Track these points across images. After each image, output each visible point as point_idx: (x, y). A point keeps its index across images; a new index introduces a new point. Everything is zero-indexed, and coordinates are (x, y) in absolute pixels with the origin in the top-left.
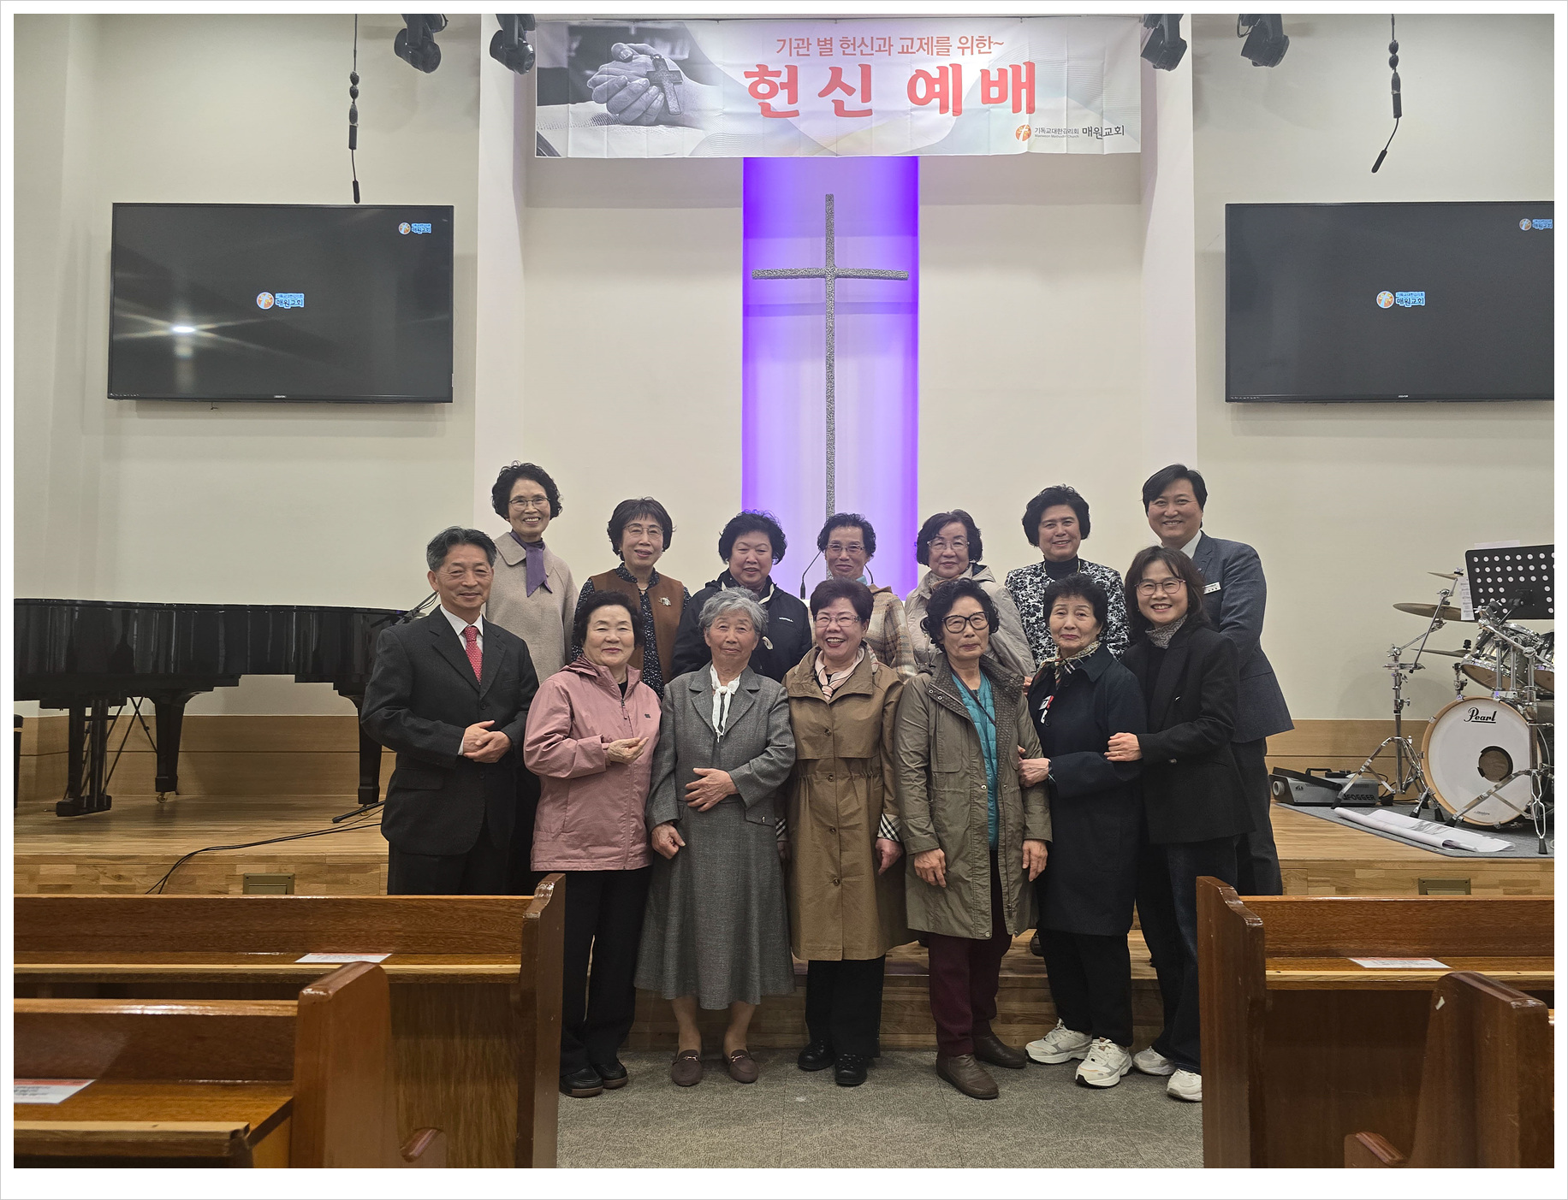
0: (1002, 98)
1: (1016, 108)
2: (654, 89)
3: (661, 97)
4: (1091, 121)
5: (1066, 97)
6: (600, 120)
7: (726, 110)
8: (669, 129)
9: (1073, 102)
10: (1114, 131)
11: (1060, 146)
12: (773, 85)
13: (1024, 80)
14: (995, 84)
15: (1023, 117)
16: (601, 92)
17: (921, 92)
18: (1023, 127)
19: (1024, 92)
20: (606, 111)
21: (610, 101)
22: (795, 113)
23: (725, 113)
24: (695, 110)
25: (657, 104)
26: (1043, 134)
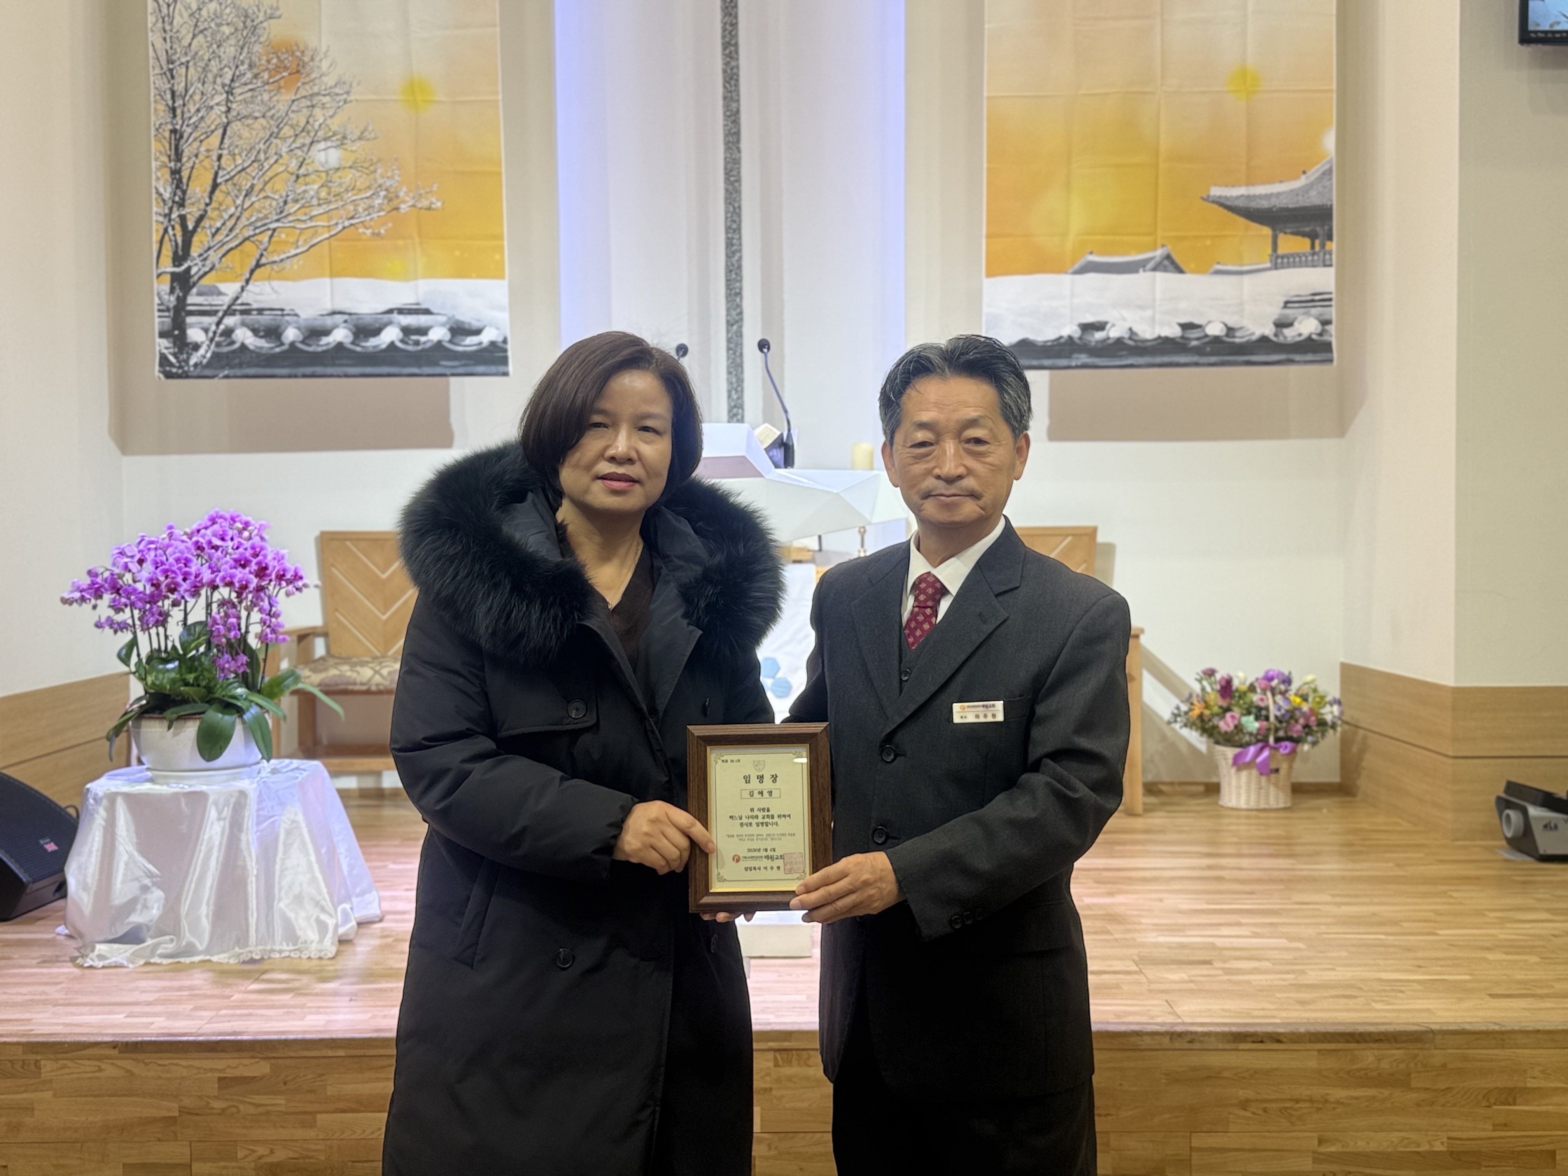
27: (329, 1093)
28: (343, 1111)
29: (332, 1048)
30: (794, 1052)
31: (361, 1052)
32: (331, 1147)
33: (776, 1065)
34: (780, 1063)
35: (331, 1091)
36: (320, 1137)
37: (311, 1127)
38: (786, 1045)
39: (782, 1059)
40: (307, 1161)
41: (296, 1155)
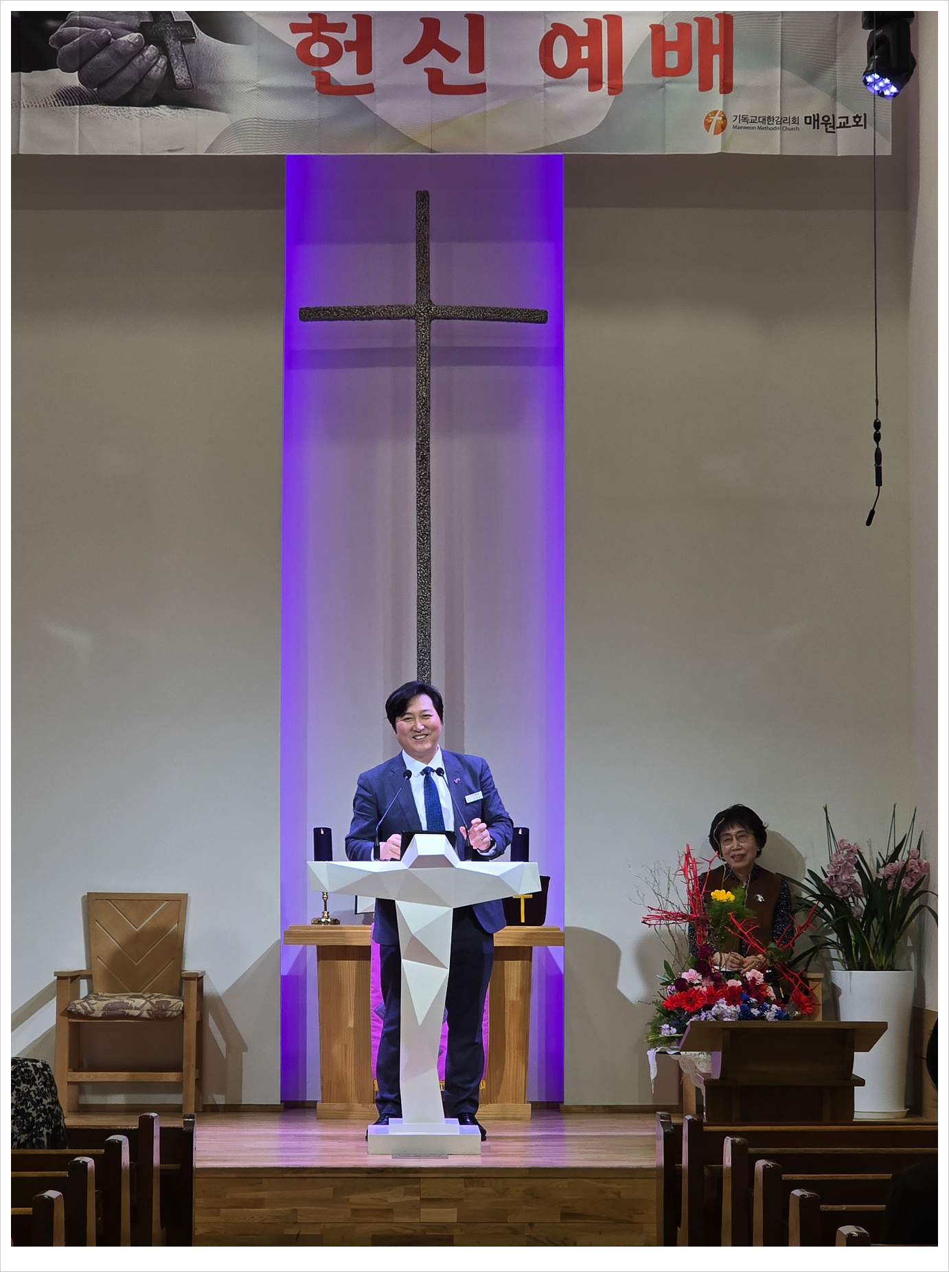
0: (684, 68)
1: (705, 85)
2: (151, 50)
3: (162, 61)
4: (817, 106)
5: (779, 68)
6: (68, 97)
7: (263, 82)
8: (175, 111)
9: (790, 76)
10: (851, 122)
11: (771, 144)
12: (333, 44)
13: (716, 40)
14: (673, 46)
15: (715, 99)
16: (70, 53)
17: (560, 58)
18: (715, 112)
19: (716, 59)
20: (77, 83)
21: (84, 70)
22: (369, 89)
23: (262, 88)
24: (214, 82)
25: (157, 72)
26: (744, 124)
30: (475, 1179)
32: (228, 1227)
33: (466, 1186)
34: (468, 1185)
35: (228, 1196)
36: (222, 1221)
37: (217, 1215)
38: (471, 1175)
39: (469, 1182)
41: (210, 1231)
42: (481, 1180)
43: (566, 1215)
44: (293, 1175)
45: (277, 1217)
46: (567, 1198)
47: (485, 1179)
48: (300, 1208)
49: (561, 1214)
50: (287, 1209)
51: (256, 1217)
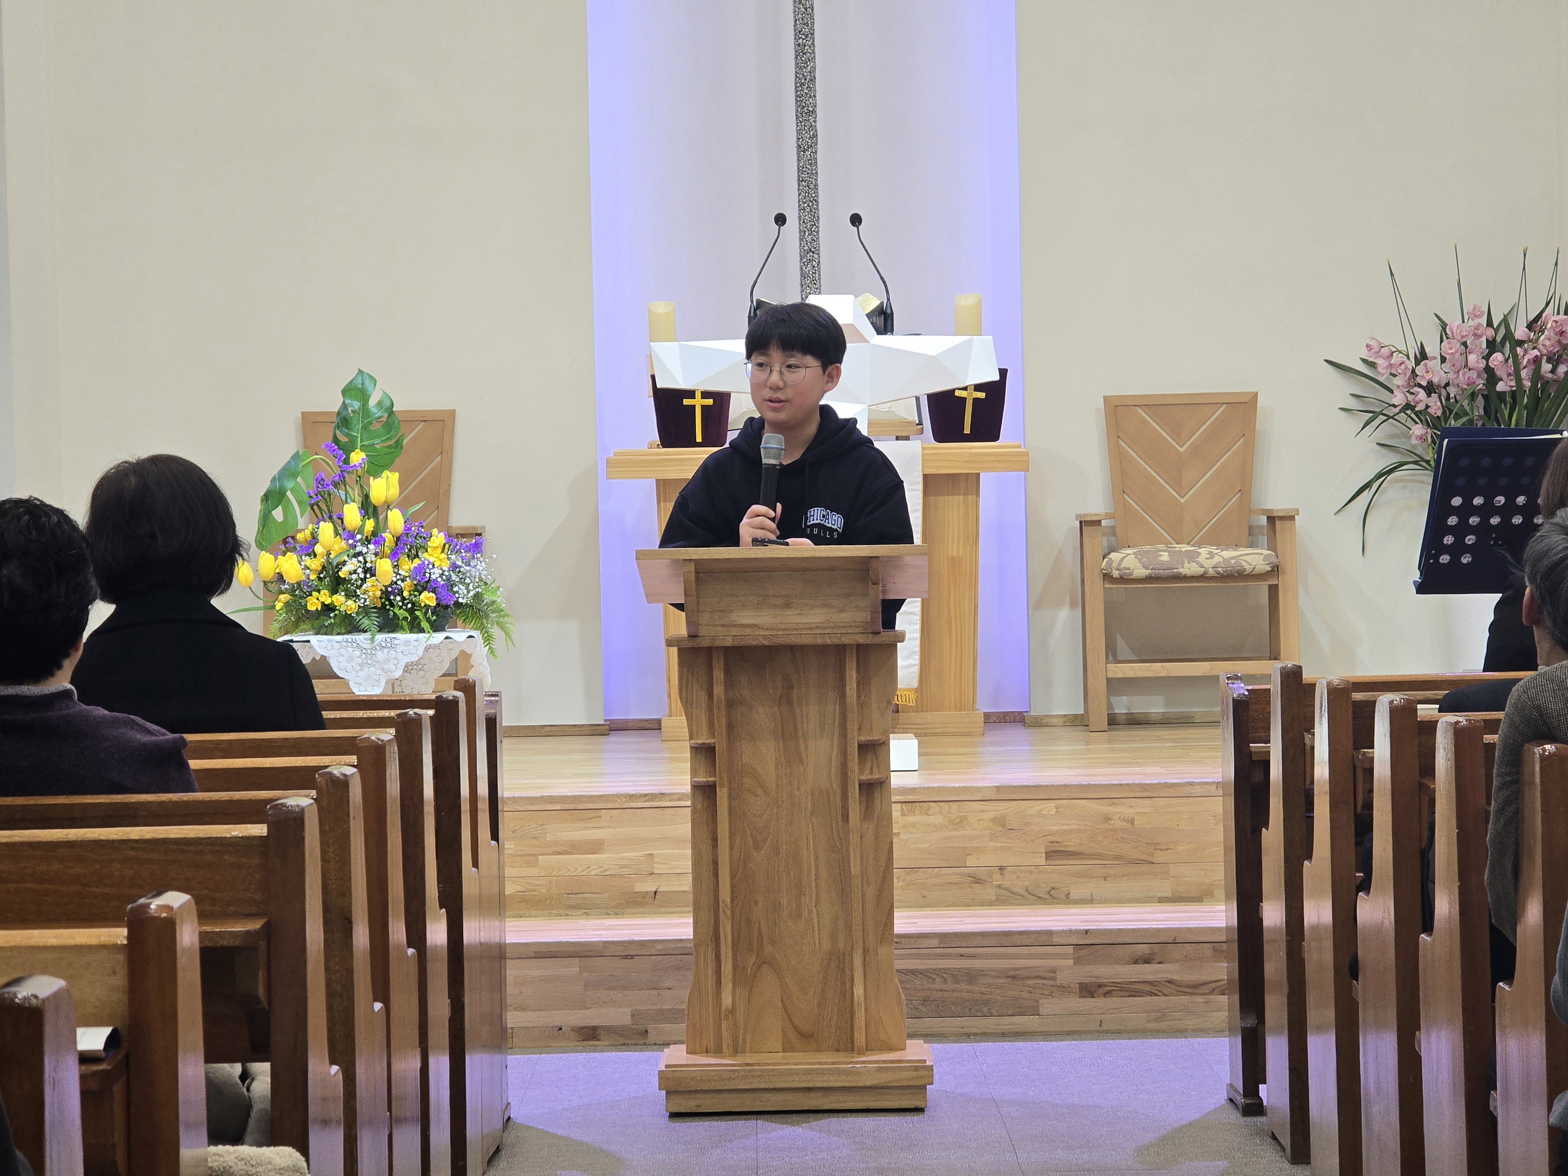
27: (548, 839)
28: (560, 853)
29: (551, 803)
30: (917, 804)
31: (573, 807)
32: (550, 882)
33: (903, 814)
34: (906, 813)
35: (549, 838)
36: (542, 875)
37: (534, 866)
38: (911, 798)
39: (908, 810)
40: (532, 893)
41: (523, 889)
42: (925, 804)
43: (1051, 855)
44: (646, 804)
45: (623, 867)
46: (1054, 828)
47: (931, 804)
48: (658, 852)
49: (1046, 853)
50: (638, 854)
51: (592, 867)
